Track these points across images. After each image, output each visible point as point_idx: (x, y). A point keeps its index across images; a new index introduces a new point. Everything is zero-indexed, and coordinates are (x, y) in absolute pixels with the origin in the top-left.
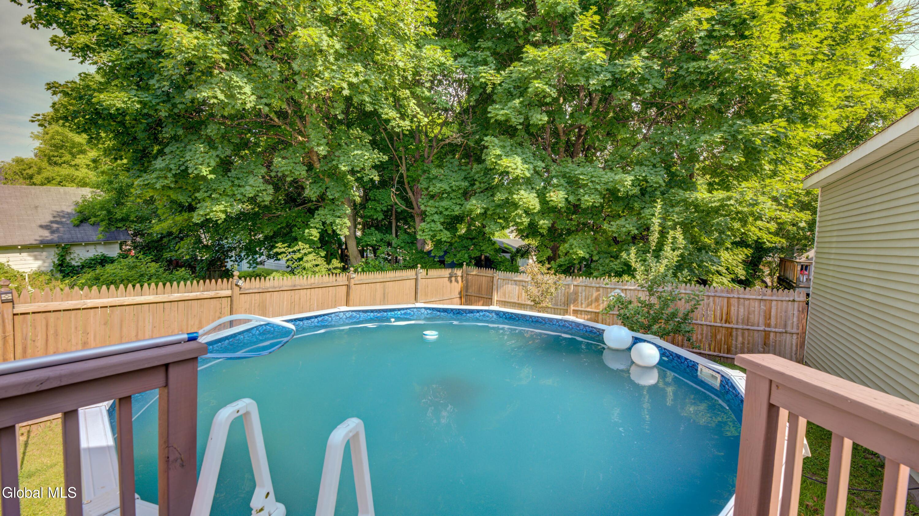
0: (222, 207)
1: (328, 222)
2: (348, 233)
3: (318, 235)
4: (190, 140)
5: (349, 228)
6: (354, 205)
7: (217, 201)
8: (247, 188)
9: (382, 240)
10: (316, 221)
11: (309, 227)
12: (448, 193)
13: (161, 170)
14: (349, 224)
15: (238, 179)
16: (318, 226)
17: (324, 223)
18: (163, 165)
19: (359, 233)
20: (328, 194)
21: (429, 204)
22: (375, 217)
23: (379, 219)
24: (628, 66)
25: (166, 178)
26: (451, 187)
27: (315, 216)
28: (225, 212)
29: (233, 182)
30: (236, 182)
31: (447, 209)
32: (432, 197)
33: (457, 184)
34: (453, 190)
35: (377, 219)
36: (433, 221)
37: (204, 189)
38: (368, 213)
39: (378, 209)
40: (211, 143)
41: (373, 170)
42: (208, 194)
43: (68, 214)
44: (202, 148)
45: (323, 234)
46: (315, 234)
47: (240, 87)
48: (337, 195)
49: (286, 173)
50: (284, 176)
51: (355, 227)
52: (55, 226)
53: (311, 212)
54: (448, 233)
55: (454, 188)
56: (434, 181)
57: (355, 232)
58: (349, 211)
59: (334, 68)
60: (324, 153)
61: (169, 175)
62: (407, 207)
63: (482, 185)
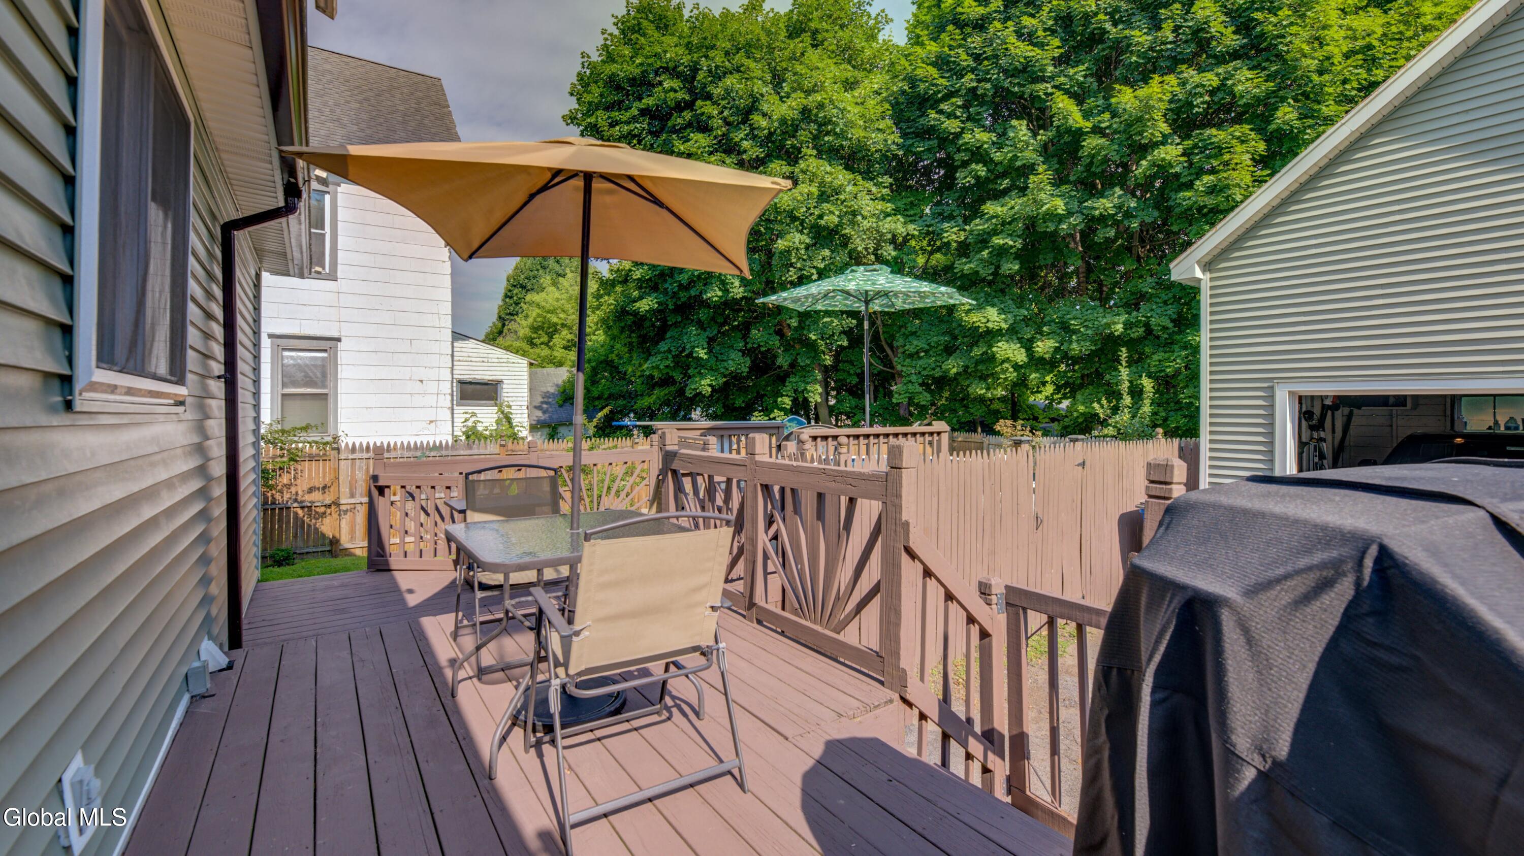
0: (708, 381)
1: (800, 390)
2: (819, 400)
3: (790, 403)
4: (685, 325)
5: (820, 394)
6: (826, 370)
7: (703, 376)
8: (730, 362)
9: (856, 407)
10: (788, 389)
11: (782, 396)
12: (926, 352)
13: (665, 352)
14: (820, 390)
15: (721, 354)
16: (789, 394)
17: (795, 391)
18: (666, 349)
19: (832, 402)
20: (799, 360)
21: (905, 364)
22: (848, 381)
23: (854, 382)
24: (1096, 209)
25: (667, 359)
26: (929, 344)
27: (787, 384)
28: (710, 385)
29: (717, 357)
30: (720, 357)
31: (925, 369)
32: (911, 356)
33: (935, 339)
34: (932, 347)
35: (850, 383)
36: (910, 381)
37: (694, 366)
38: (841, 376)
39: (852, 372)
40: (701, 325)
41: (843, 336)
42: (697, 370)
43: (553, 394)
44: (693, 329)
45: (795, 401)
46: (787, 402)
47: (732, 283)
48: (808, 362)
49: (762, 344)
50: (760, 346)
51: (828, 394)
52: (545, 406)
53: (782, 379)
54: (928, 395)
55: (932, 344)
56: (910, 338)
57: (827, 400)
58: (819, 377)
59: (805, 257)
60: (795, 324)
61: (670, 356)
62: (884, 366)
63: (965, 340)
